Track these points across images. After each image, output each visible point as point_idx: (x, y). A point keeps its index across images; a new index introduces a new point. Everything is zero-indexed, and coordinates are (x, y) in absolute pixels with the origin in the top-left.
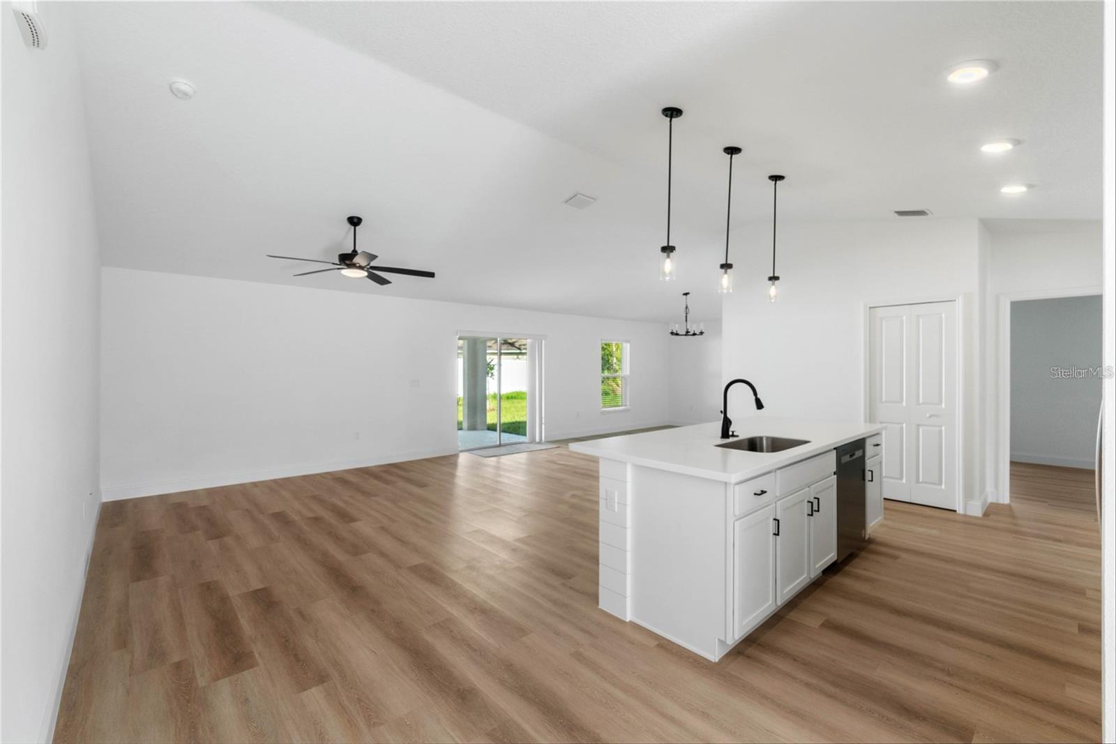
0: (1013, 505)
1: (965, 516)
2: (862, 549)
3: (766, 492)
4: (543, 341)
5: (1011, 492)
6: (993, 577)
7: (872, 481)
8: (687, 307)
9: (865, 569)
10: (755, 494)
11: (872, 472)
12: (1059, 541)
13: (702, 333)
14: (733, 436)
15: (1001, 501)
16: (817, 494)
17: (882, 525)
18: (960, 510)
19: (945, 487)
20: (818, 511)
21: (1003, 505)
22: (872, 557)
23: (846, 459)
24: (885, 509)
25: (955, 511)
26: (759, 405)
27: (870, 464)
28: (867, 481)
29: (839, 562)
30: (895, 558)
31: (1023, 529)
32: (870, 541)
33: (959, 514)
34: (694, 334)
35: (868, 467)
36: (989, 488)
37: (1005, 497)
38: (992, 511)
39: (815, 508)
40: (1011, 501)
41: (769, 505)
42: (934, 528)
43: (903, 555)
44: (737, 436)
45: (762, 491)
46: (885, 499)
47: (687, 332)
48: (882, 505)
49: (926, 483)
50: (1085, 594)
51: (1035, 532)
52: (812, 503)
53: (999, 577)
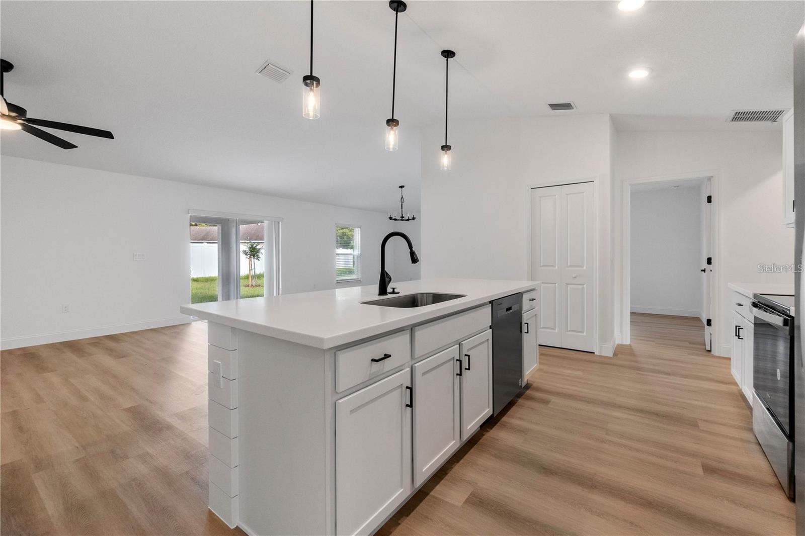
0: (633, 345)
1: (601, 356)
2: (519, 395)
3: (390, 356)
4: (280, 223)
5: (631, 335)
6: (625, 416)
7: (528, 333)
8: (402, 198)
9: (520, 418)
10: (373, 360)
11: (528, 324)
12: (668, 374)
13: (414, 218)
14: (393, 292)
15: (624, 343)
16: (468, 350)
17: (539, 370)
18: (597, 353)
19: (586, 334)
20: (469, 369)
21: (626, 345)
22: (529, 403)
23: (502, 313)
24: (541, 354)
25: (594, 353)
26: (414, 260)
27: (526, 317)
28: (523, 332)
29: (495, 415)
30: (547, 402)
31: (643, 365)
32: (528, 386)
33: (597, 355)
34: (408, 220)
35: (524, 320)
36: (616, 333)
37: (627, 341)
38: (620, 350)
39: (465, 365)
40: (631, 341)
41: (402, 370)
42: (579, 370)
43: (554, 399)
44: (399, 293)
45: (385, 355)
46: (539, 345)
47: (402, 217)
48: (538, 351)
49: (572, 331)
50: (698, 426)
51: (652, 367)
52: (460, 361)
53: (631, 415)
